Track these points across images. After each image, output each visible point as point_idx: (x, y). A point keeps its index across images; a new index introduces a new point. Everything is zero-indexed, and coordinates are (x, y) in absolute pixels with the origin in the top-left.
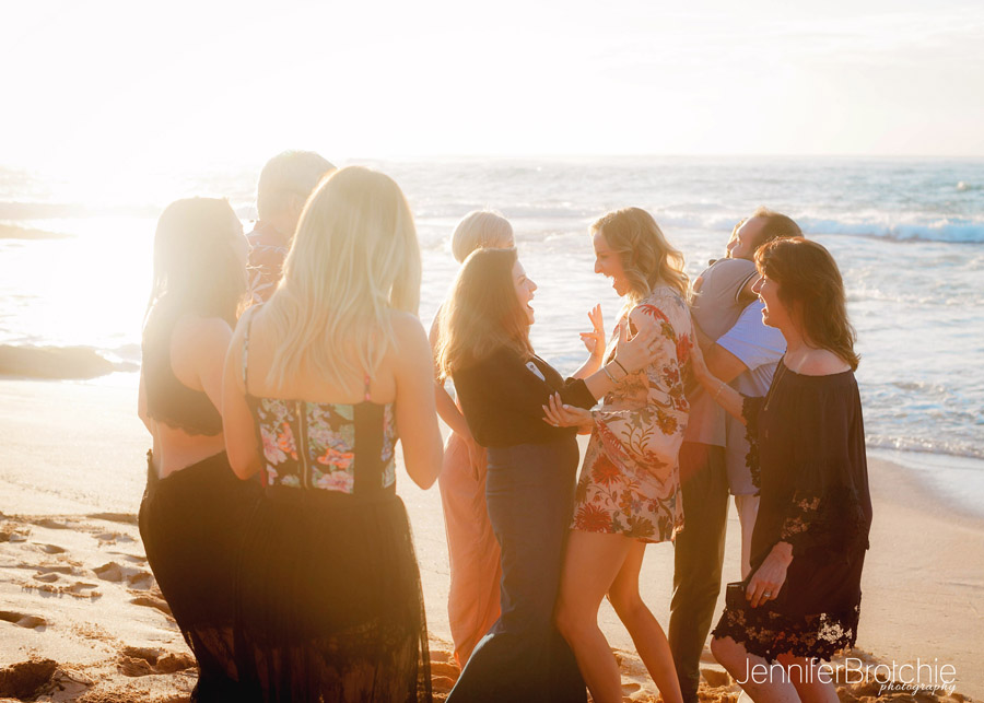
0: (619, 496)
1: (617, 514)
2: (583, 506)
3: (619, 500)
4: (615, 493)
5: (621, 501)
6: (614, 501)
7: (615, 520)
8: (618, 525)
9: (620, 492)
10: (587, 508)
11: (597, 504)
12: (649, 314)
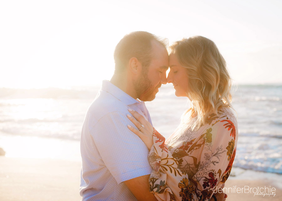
12: (229, 130)
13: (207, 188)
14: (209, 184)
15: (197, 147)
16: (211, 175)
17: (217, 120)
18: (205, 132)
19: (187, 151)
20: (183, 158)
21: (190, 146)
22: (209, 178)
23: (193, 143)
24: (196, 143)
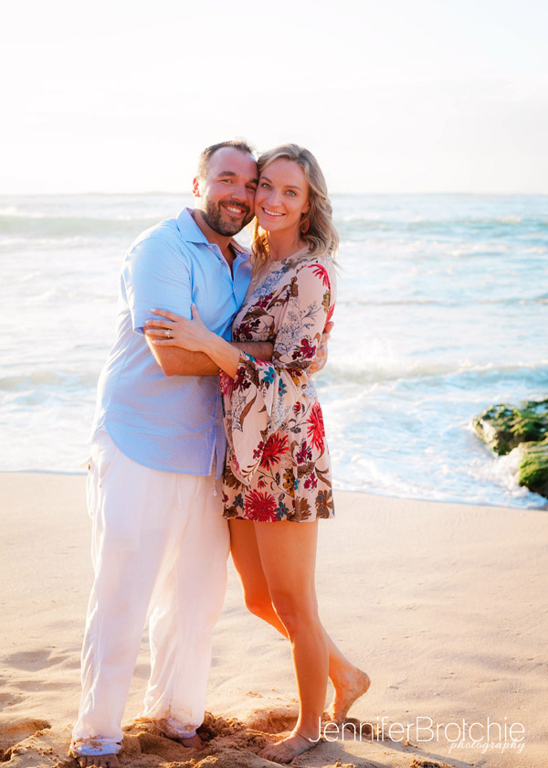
0: (282, 476)
1: (283, 496)
2: (248, 494)
3: (283, 481)
4: (278, 474)
5: (285, 481)
6: (278, 483)
7: (280, 503)
8: (283, 509)
9: (283, 472)
10: (254, 495)
11: (262, 491)
12: (320, 278)
13: (298, 358)
14: (301, 353)
15: (279, 303)
16: (305, 342)
17: (303, 263)
18: (290, 282)
19: (265, 309)
20: (261, 318)
21: (270, 301)
22: (302, 346)
23: (274, 296)
24: (277, 297)
